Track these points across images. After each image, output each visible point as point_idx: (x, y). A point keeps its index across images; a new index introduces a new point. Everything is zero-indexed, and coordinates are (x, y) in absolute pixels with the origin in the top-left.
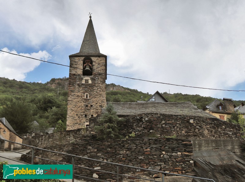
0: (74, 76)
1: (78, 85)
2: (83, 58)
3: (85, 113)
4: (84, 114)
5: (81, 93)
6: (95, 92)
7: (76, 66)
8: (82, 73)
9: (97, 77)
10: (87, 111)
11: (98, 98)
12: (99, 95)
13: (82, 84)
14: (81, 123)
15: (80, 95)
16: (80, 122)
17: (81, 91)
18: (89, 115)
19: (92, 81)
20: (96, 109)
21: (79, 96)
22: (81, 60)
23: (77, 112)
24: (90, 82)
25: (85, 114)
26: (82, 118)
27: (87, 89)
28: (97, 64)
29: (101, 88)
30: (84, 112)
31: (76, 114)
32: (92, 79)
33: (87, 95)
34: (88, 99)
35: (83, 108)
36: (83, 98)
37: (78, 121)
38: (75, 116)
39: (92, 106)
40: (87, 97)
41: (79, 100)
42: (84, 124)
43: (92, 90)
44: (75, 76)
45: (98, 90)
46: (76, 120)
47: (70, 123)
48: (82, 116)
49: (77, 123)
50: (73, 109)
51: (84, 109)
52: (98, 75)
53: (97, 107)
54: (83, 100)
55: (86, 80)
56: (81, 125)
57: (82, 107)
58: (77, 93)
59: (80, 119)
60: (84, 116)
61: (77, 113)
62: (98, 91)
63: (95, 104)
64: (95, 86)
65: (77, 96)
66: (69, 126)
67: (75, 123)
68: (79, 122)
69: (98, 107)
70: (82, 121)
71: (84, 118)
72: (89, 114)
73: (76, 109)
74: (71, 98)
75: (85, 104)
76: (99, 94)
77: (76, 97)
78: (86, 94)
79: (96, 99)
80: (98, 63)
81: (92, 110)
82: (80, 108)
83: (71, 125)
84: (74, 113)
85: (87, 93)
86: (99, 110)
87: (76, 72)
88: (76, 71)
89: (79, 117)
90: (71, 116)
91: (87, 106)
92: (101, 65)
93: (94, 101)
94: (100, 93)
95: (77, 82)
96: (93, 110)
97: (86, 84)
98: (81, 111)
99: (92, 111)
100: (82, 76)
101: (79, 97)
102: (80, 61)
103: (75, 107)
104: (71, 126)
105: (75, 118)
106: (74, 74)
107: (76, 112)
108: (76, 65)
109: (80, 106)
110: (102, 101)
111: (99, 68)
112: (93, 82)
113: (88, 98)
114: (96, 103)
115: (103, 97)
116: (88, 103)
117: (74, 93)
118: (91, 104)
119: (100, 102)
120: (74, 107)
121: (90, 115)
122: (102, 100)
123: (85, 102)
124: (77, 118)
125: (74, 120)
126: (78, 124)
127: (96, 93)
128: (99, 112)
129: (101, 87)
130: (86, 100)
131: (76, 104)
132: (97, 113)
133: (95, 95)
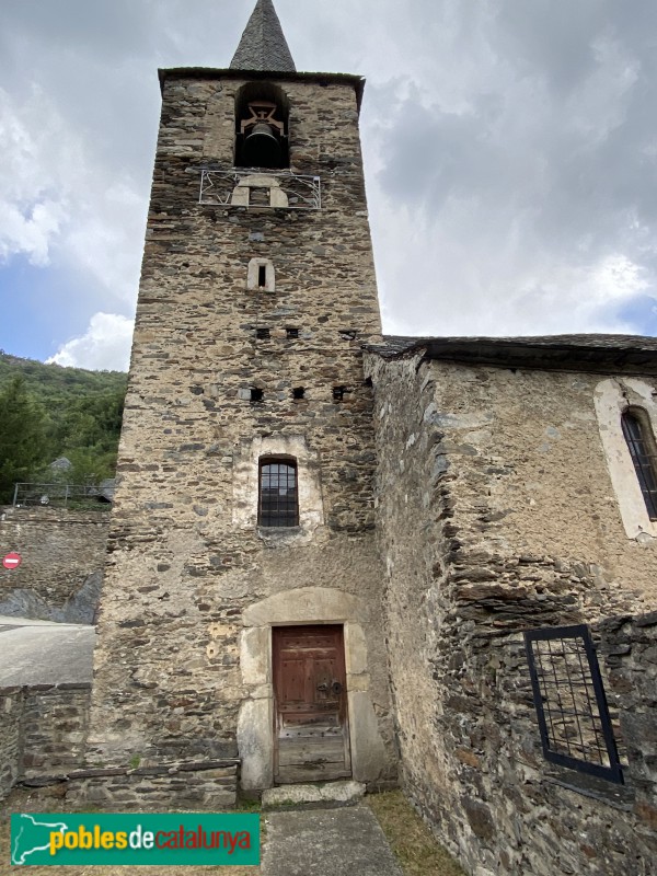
0: (184, 168)
1: (211, 214)
2: (236, 86)
3: (248, 380)
4: (243, 386)
5: (224, 259)
6: (309, 254)
7: (191, 121)
8: (230, 155)
9: (320, 174)
10: (266, 363)
11: (329, 285)
12: (338, 271)
13: (233, 211)
14: (223, 445)
15: (218, 268)
16: (216, 437)
17: (224, 248)
18: (280, 389)
19: (290, 196)
20: (319, 352)
21: (213, 275)
22: (224, 92)
23: (201, 371)
24: (279, 199)
25: (253, 384)
26: (231, 412)
27: (259, 236)
28: (315, 117)
29: (345, 230)
30: (245, 373)
31: (187, 382)
32: (290, 186)
33: (262, 270)
34: (269, 294)
35: (238, 347)
36: (242, 284)
37: (204, 430)
38: (187, 397)
39: (293, 332)
40: (262, 281)
41: (210, 297)
42: (244, 450)
43: (292, 241)
44: (187, 170)
45: (330, 241)
46: (190, 422)
47: (144, 444)
48: (229, 396)
49: (197, 447)
50: (170, 350)
51: (244, 351)
52: (323, 166)
53: (329, 341)
54: (239, 300)
55: (252, 189)
56: (225, 459)
57: (230, 340)
58: (198, 258)
59: (218, 419)
60: (247, 394)
61: (198, 377)
62: (329, 251)
63: (313, 321)
64: (311, 221)
65: (202, 275)
66: (134, 468)
67: (185, 448)
68: (210, 434)
69: (337, 338)
70: (233, 430)
71: (245, 412)
72: (276, 384)
73: (190, 352)
74: (162, 285)
75: (253, 320)
76: (338, 266)
77: (195, 281)
78: (255, 263)
79: (318, 292)
80: (320, 111)
81: (294, 357)
82: (220, 344)
83: (149, 460)
84: (181, 377)
85: (263, 260)
86: (339, 360)
87: (195, 148)
88: (198, 143)
89: (208, 405)
90: (156, 400)
91: (263, 333)
92: (337, 120)
93: (309, 304)
94: (342, 259)
95: (204, 197)
96: (303, 361)
97: (257, 211)
98: (224, 365)
99: (296, 361)
100: (233, 171)
101: (212, 282)
102: (218, 98)
103: (183, 337)
104: (154, 468)
105: (179, 411)
106: (186, 159)
107: (192, 369)
108: (201, 115)
109: (217, 334)
110: (355, 303)
111: (327, 136)
112: (294, 200)
113: (271, 286)
114: (322, 313)
115: (360, 282)
116: (271, 313)
117: (183, 258)
118: (289, 322)
119: (346, 313)
120: (179, 342)
121: (286, 391)
122: (355, 298)
123: (253, 312)
124: (196, 409)
125: (173, 426)
126: (200, 455)
127: (319, 262)
128: (341, 371)
129: (342, 226)
130: (260, 298)
131: (196, 320)
132: (329, 374)
133: (314, 272)
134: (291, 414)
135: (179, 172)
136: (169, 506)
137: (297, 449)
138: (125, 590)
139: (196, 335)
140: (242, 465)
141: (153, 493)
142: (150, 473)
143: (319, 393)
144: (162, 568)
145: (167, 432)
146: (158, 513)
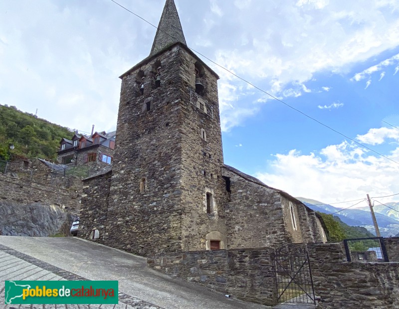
1: (193, 107)
2: (195, 61)
3: (203, 168)
4: (202, 170)
5: (197, 126)
6: (211, 132)
7: (187, 68)
8: (195, 87)
9: (212, 106)
10: (206, 164)
11: (215, 144)
12: (217, 140)
13: (197, 109)
14: (200, 187)
15: (196, 128)
16: (199, 184)
17: (196, 122)
18: (209, 173)
19: (207, 110)
20: (215, 164)
21: (195, 130)
22: (193, 61)
23: (195, 162)
24: (205, 110)
25: (204, 170)
26: (201, 177)
27: (202, 121)
28: (211, 85)
29: (217, 128)
30: (202, 166)
31: (192, 165)
32: (207, 106)
33: (203, 133)
35: (201, 157)
36: (200, 136)
37: (196, 181)
38: (193, 170)
39: (210, 156)
40: (204, 137)
41: (195, 138)
42: (204, 190)
43: (208, 126)
44: (187, 88)
45: (215, 130)
46: (194, 178)
47: (186, 182)
48: (200, 172)
49: (196, 186)
50: (188, 152)
51: (202, 159)
52: (213, 103)
54: (200, 141)
55: (200, 103)
56: (201, 192)
57: (200, 154)
58: (191, 123)
59: (199, 179)
60: (203, 172)
61: (194, 164)
62: (215, 133)
63: (213, 154)
64: (211, 121)
65: (193, 129)
67: (193, 186)
68: (197, 183)
69: (217, 161)
70: (201, 183)
71: (203, 178)
72: (208, 171)
73: (192, 155)
74: (185, 129)
75: (203, 149)
77: (192, 131)
78: (202, 130)
80: (211, 83)
81: (210, 164)
82: (198, 154)
83: (187, 188)
84: (191, 162)
85: (204, 130)
86: (218, 168)
87: (188, 80)
88: (188, 78)
89: (197, 174)
90: (187, 168)
91: (205, 154)
92: (214, 89)
93: (212, 148)
94: (217, 137)
95: (192, 101)
96: (212, 166)
97: (201, 112)
98: (199, 162)
100: (196, 94)
101: (195, 132)
102: (192, 63)
103: (190, 149)
105: (192, 174)
106: (186, 83)
107: (193, 161)
109: (197, 151)
110: (220, 152)
111: (213, 93)
112: (208, 112)
113: (205, 139)
114: (214, 152)
115: (220, 146)
116: (206, 148)
117: (189, 121)
118: (209, 153)
119: (218, 154)
122: (220, 150)
123: (203, 147)
124: (194, 175)
125: (190, 178)
126: (196, 189)
127: (213, 136)
129: (216, 126)
130: (204, 143)
131: (193, 144)
132: (217, 172)
133: (213, 139)
134: (211, 181)
135: (185, 87)
136: (192, 203)
137: (213, 193)
138: (186, 227)
139: (193, 149)
140: (204, 194)
141: (189, 199)
142: (187, 192)
143: (215, 176)
144: (192, 222)
145: (190, 180)
146: (190, 205)
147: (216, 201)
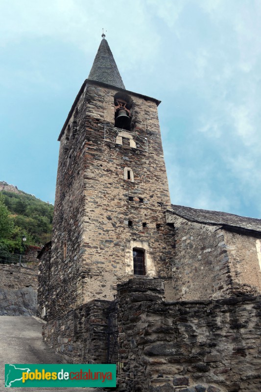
0: (97, 123)
1: (108, 145)
2: (115, 92)
3: (127, 217)
4: (125, 219)
5: (115, 166)
6: (145, 169)
7: (99, 104)
8: (113, 121)
9: (147, 137)
10: (133, 211)
11: (153, 183)
12: (155, 178)
13: (117, 146)
14: (120, 242)
15: (113, 169)
16: (117, 238)
17: (115, 161)
18: (138, 222)
19: (137, 144)
20: (151, 210)
21: (111, 171)
22: (110, 94)
23: (110, 211)
24: (133, 144)
25: (129, 219)
26: (122, 229)
27: (127, 158)
28: (144, 113)
29: (157, 162)
30: (125, 214)
31: (106, 215)
32: (136, 139)
33: (129, 172)
34: (132, 183)
35: (123, 203)
36: (122, 177)
37: (113, 235)
38: (106, 221)
39: (141, 200)
40: (129, 177)
41: (111, 181)
42: (128, 245)
43: (138, 163)
44: (99, 125)
45: (152, 165)
46: (108, 231)
47: (92, 238)
48: (121, 222)
49: (111, 241)
50: (97, 200)
51: (125, 205)
52: (148, 134)
53: (154, 206)
54: (122, 184)
55: (123, 138)
56: (121, 247)
57: (120, 199)
58: (105, 163)
59: (117, 231)
60: (126, 222)
61: (109, 213)
62: (152, 169)
63: (148, 197)
64: (145, 156)
65: (107, 171)
66: (89, 247)
67: (107, 241)
68: (115, 237)
69: (156, 205)
70: (123, 236)
71: (127, 230)
72: (137, 220)
73: (106, 203)
74: (93, 172)
75: (127, 193)
76: (155, 176)
77: (105, 173)
78: (126, 169)
79: (149, 185)
80: (145, 111)
81: (142, 210)
82: (116, 201)
83: (94, 244)
84: (103, 212)
85: (129, 169)
86: (158, 214)
87: (101, 116)
88: (102, 114)
89: (114, 225)
90: (95, 220)
91: (131, 199)
92: (151, 116)
93: (146, 190)
94: (156, 173)
95: (106, 138)
96: (146, 212)
97: (125, 147)
98: (118, 209)
99: (143, 212)
100: (115, 129)
101: (111, 174)
102: (108, 96)
103: (102, 196)
104: (97, 248)
105: (104, 226)
106: (98, 120)
107: (107, 210)
108: (102, 102)
109: (115, 196)
110: (162, 192)
111: (148, 122)
112: (138, 146)
113: (132, 180)
114: (151, 194)
115: (163, 184)
116: (133, 191)
117: (100, 162)
118: (140, 196)
119: (159, 195)
120: (101, 197)
121: (141, 223)
122: (162, 190)
123: (127, 189)
124: (109, 226)
125: (101, 232)
126: (112, 245)
127: (148, 173)
128: (159, 218)
129: (155, 160)
130: (129, 184)
131: (107, 189)
132: (155, 219)
133: (147, 177)
134: (143, 233)
135: (95, 125)
136: (103, 263)
137: (145, 246)
138: (91, 292)
139: (107, 196)
140: (127, 250)
141: (97, 258)
142: (95, 249)
143: (152, 226)
144: (103, 286)
145: (100, 234)
146: (99, 265)
147: (154, 259)
